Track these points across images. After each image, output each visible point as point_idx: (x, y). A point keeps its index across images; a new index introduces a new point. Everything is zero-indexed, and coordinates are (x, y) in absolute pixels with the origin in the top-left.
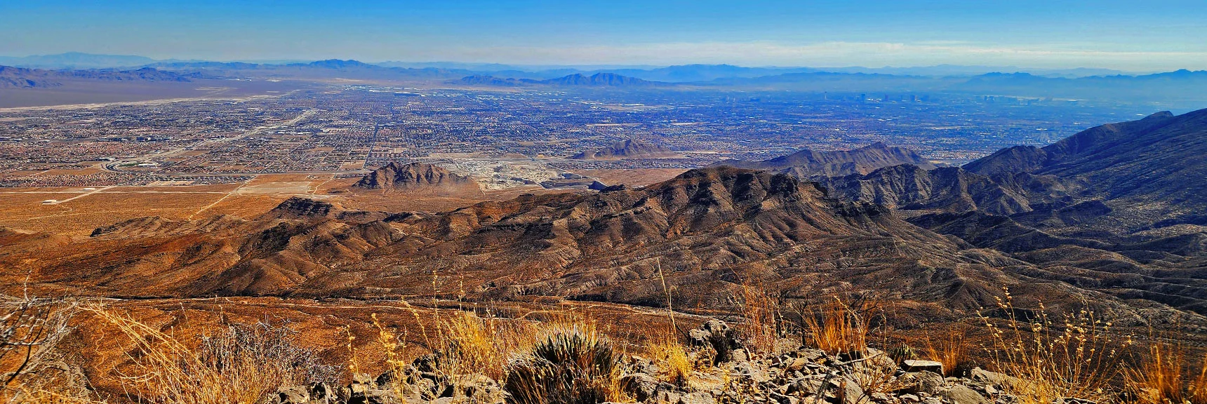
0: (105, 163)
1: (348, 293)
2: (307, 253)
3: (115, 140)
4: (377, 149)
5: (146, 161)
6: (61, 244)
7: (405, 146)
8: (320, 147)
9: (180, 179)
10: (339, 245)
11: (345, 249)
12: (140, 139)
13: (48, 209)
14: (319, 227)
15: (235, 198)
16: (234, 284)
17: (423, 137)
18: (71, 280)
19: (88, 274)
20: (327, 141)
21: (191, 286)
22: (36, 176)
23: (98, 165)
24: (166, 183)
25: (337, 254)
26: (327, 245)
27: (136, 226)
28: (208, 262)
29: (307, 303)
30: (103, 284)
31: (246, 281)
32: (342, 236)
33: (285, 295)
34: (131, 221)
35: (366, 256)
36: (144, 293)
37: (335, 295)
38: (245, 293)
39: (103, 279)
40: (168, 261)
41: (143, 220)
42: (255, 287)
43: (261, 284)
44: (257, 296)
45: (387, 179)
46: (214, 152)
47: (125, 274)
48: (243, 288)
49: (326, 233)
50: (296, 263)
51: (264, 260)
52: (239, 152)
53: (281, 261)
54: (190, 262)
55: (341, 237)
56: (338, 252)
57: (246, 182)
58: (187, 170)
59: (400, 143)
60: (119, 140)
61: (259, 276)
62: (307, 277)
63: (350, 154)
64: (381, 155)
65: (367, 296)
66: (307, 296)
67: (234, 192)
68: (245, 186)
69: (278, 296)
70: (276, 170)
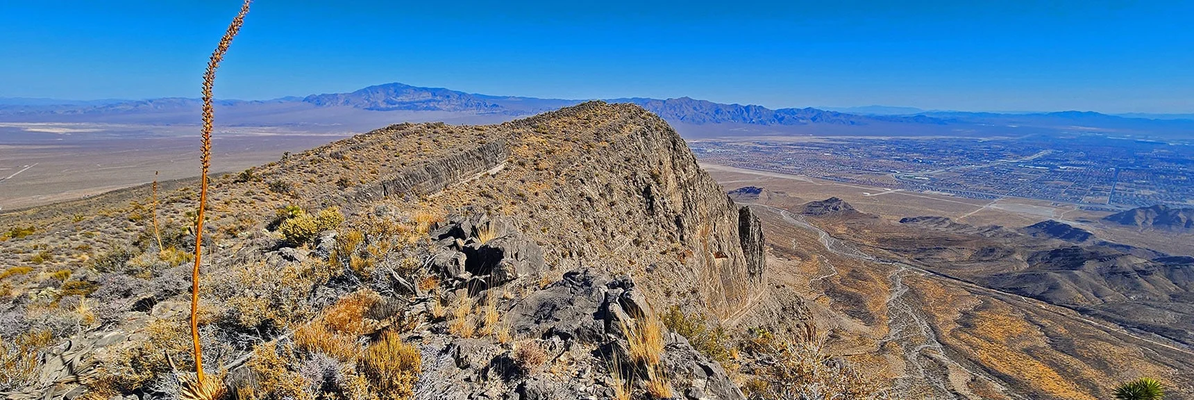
0: (894, 174)
1: (1163, 332)
2: (1102, 278)
3: (899, 160)
4: (1119, 188)
5: (922, 175)
6: (884, 224)
7: (1151, 189)
8: (1058, 181)
9: (943, 191)
10: (1140, 279)
11: (1147, 284)
12: (915, 161)
13: (867, 199)
14: (1119, 259)
15: (989, 211)
16: (1030, 287)
17: (1176, 183)
18: (897, 251)
19: (908, 249)
20: (1065, 176)
21: (988, 279)
22: (854, 177)
23: (889, 175)
24: (935, 192)
25: (1136, 287)
26: (1125, 276)
27: (932, 221)
28: (1000, 263)
29: (1112, 326)
30: (918, 259)
31: (1041, 288)
32: (1144, 271)
33: (1083, 311)
34: (928, 218)
35: (1174, 297)
36: (950, 274)
37: (1145, 328)
38: (1040, 298)
39: (918, 257)
40: (967, 254)
41: (937, 218)
42: (1049, 296)
43: (1057, 294)
44: (1051, 303)
45: (1147, 219)
46: (967, 174)
47: (935, 257)
48: (1037, 293)
49: (1126, 265)
50: (1091, 285)
51: (1058, 275)
52: (986, 178)
53: (1075, 280)
54: (984, 259)
55: (1143, 273)
56: (1138, 285)
57: (995, 200)
58: (949, 185)
59: (1148, 186)
60: (901, 160)
61: (1054, 287)
62: (1103, 300)
63: (1091, 190)
64: (1126, 195)
65: (1188, 341)
66: (1110, 320)
67: (987, 206)
68: (995, 203)
69: (1075, 309)
70: (1019, 194)
